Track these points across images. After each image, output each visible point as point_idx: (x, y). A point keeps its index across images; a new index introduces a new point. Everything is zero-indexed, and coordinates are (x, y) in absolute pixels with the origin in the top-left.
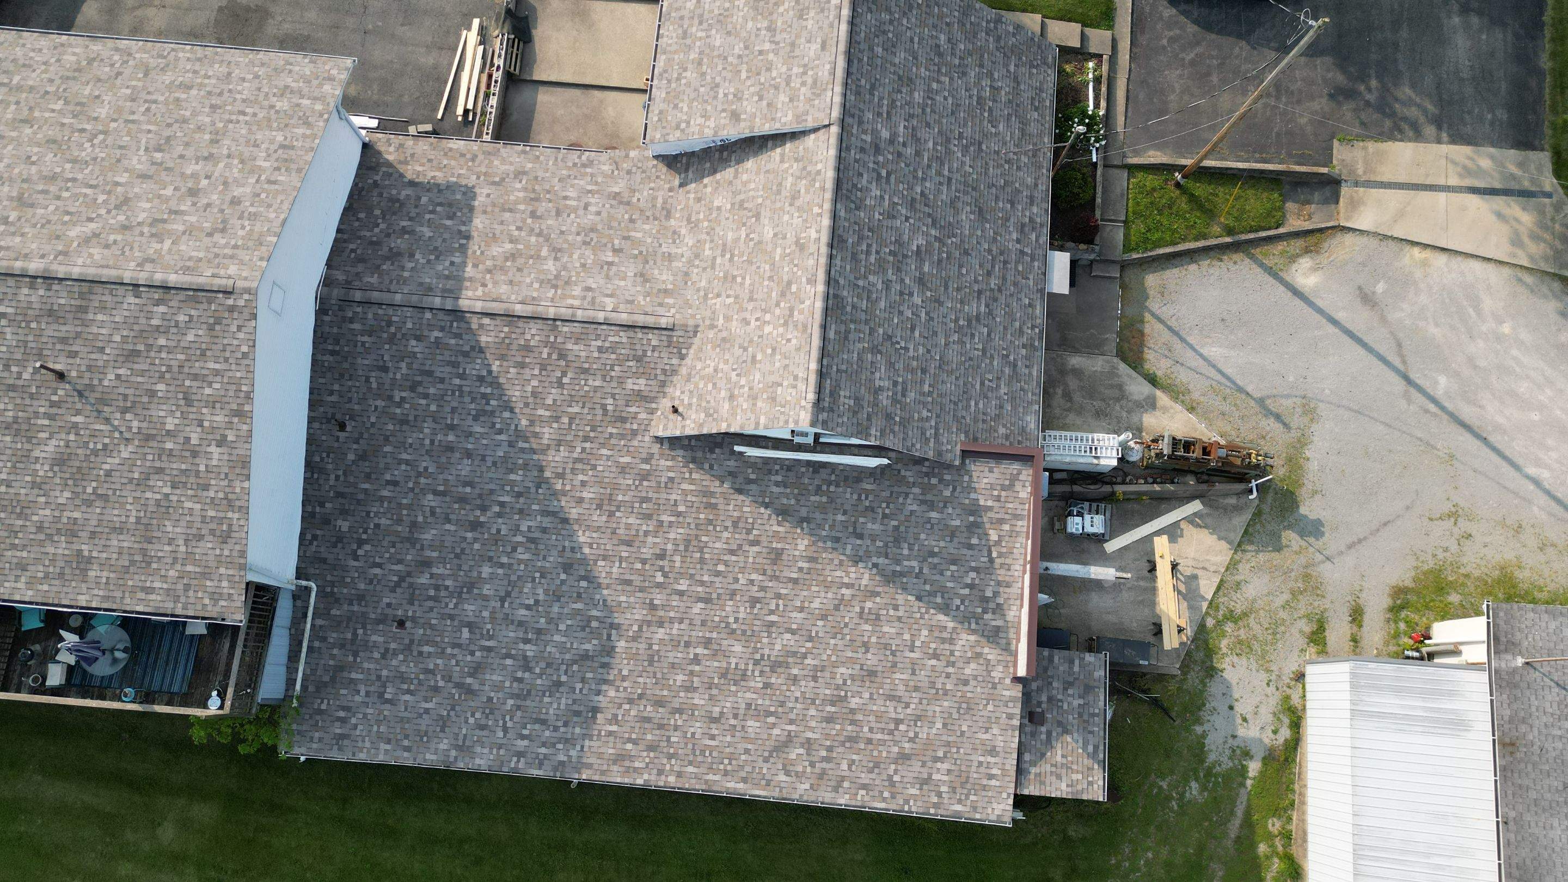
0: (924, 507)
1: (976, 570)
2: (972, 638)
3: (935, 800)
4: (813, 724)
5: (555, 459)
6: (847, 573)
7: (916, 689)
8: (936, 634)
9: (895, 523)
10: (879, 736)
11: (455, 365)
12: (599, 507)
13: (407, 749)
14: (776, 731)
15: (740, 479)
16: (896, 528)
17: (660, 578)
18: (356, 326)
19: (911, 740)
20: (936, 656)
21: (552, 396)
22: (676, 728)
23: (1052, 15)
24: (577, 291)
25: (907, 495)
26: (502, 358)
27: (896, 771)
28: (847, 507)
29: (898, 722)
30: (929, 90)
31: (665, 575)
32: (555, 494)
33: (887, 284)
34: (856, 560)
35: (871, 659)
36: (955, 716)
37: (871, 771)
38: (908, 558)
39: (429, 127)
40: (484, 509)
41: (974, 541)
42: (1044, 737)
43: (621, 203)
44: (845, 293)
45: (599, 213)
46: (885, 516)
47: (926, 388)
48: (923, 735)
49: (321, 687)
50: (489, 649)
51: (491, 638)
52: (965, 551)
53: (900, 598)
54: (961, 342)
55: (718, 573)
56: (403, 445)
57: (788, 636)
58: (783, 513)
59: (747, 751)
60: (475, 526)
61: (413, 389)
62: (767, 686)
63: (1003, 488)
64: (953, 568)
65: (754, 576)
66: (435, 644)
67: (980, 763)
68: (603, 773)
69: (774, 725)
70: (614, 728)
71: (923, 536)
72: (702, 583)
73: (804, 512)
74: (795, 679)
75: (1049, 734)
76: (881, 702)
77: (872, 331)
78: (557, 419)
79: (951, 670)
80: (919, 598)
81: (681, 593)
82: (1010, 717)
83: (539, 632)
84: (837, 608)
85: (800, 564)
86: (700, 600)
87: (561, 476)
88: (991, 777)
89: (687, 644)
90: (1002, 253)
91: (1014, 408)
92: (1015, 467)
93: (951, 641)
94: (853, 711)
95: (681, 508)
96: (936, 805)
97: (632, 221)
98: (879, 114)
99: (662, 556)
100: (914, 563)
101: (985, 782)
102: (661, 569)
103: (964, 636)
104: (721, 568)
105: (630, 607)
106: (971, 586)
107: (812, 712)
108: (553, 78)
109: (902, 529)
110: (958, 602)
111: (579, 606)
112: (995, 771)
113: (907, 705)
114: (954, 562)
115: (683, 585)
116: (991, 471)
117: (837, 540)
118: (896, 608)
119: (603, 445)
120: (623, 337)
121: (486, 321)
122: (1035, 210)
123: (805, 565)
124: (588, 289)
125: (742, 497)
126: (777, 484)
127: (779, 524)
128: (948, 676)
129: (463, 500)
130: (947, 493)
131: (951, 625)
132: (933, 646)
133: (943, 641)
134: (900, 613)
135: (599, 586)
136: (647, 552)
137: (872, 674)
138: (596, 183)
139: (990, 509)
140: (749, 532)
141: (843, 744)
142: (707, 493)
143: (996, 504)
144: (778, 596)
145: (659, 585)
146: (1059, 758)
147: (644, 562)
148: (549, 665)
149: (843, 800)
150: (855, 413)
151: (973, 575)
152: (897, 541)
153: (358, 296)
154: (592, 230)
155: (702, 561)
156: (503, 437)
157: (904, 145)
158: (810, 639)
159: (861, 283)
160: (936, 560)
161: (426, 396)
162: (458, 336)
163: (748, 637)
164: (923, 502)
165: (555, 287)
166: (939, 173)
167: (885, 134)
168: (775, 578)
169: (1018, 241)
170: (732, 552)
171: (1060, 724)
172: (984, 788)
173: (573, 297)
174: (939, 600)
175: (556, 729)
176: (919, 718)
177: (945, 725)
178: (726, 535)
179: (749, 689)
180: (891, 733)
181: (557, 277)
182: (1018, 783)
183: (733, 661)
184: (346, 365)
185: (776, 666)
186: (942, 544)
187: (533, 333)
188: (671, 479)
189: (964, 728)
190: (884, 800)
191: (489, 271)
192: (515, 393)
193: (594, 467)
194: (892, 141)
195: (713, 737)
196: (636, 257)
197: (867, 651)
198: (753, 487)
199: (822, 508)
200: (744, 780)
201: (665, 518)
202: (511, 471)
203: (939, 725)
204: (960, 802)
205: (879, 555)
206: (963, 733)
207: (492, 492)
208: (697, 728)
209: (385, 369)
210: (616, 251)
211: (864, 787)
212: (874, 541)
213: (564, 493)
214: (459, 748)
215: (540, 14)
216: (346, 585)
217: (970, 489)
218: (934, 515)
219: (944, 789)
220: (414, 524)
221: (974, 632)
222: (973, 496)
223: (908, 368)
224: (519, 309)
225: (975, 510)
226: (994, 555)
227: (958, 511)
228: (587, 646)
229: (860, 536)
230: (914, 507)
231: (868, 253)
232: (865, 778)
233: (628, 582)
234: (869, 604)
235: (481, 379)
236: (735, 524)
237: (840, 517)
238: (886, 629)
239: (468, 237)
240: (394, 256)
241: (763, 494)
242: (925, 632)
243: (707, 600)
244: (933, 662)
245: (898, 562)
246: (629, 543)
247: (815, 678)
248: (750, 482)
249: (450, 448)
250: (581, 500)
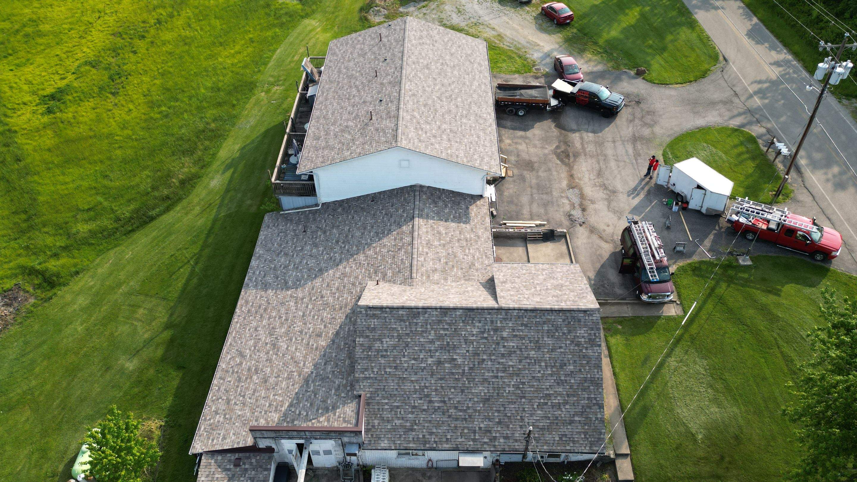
1: (307, 415)
3: (208, 418)
4: (248, 364)
5: (361, 257)
6: (309, 363)
7: (257, 400)
8: (280, 404)
10: (239, 390)
11: (395, 222)
12: (342, 274)
13: (261, 243)
16: (328, 377)
17: (313, 299)
19: (235, 403)
20: (270, 405)
21: (384, 250)
22: (255, 317)
24: (426, 250)
25: (343, 379)
26: (398, 234)
27: (223, 400)
28: (338, 357)
29: (244, 396)
30: (540, 361)
32: (348, 260)
33: (432, 342)
34: (315, 366)
35: (272, 380)
36: (243, 419)
37: (225, 390)
38: (314, 385)
39: (495, 213)
41: (320, 411)
42: (228, 467)
43: (470, 266)
45: (464, 259)
46: (333, 372)
47: (388, 370)
48: (237, 407)
49: (286, 218)
50: (293, 256)
51: (297, 255)
52: (316, 408)
53: (297, 386)
54: (415, 391)
55: (314, 317)
56: (366, 216)
57: (286, 346)
58: (337, 334)
59: (242, 343)
60: (337, 242)
61: (386, 214)
62: (267, 344)
63: (344, 418)
65: (311, 329)
66: (296, 242)
67: (219, 434)
68: (242, 298)
69: (250, 350)
70: (258, 298)
71: (324, 389)
72: (310, 313)
73: (337, 341)
74: (268, 353)
75: (229, 470)
76: (253, 387)
78: (376, 254)
79: (263, 413)
80: (296, 394)
81: (307, 307)
82: (238, 443)
83: (297, 268)
84: (295, 362)
85: (315, 345)
86: (304, 313)
87: (355, 260)
88: (213, 440)
89: (287, 313)
91: (389, 431)
92: (354, 421)
93: (276, 411)
94: (251, 377)
95: (340, 299)
96: (205, 420)
97: (462, 269)
99: (322, 297)
100: (312, 388)
102: (317, 298)
103: (278, 415)
105: (303, 292)
106: (300, 414)
107: (253, 362)
108: (529, 250)
109: (327, 380)
110: (293, 410)
111: (306, 277)
113: (250, 398)
114: (311, 404)
115: (310, 307)
116: (352, 411)
117: (324, 356)
118: (293, 385)
119: (366, 269)
120: (407, 264)
121: (411, 226)
122: (502, 440)
124: (427, 253)
125: (344, 318)
126: (349, 328)
127: (332, 333)
129: (347, 236)
130: (343, 395)
131: (283, 409)
132: (275, 404)
133: (276, 407)
134: (290, 387)
135: (312, 281)
136: (324, 292)
137: (266, 381)
138: (478, 259)
140: (330, 323)
141: (238, 377)
142: (346, 305)
143: (337, 416)
144: (302, 340)
146: (217, 476)
147: (320, 292)
148: (285, 273)
149: (215, 381)
150: (368, 328)
152: (322, 379)
154: (455, 257)
155: (319, 310)
156: (369, 241)
157: (504, 346)
158: (283, 355)
159: (429, 326)
160: (312, 397)
161: (383, 218)
162: (405, 221)
163: (287, 333)
164: (339, 386)
165: (427, 244)
166: (498, 370)
167: (505, 334)
168: (310, 336)
169: (480, 428)
171: (233, 476)
172: (209, 438)
173: (423, 249)
174: (295, 402)
175: (261, 281)
176: (244, 404)
177: (239, 416)
178: (329, 316)
179: (266, 338)
180: (240, 394)
181: (432, 245)
182: (207, 452)
183: (278, 330)
185: (274, 345)
186: (320, 398)
187: (408, 239)
190: (212, 397)
191: (432, 226)
192: (385, 241)
193: (357, 269)
195: (249, 330)
196: (444, 268)
197: (275, 377)
198: (348, 320)
199: (339, 346)
200: (231, 344)
201: (337, 294)
202: (357, 246)
203: (240, 413)
204: (205, 429)
205: (317, 373)
206: (234, 424)
207: (349, 243)
208: (254, 324)
209: (392, 206)
210: (446, 263)
211: (219, 389)
212: (323, 370)
213: (348, 263)
214: (259, 256)
215: (557, 244)
216: (319, 215)
217: (344, 404)
218: (333, 391)
219: (212, 421)
220: (339, 226)
221: (279, 420)
222: (341, 406)
223: (395, 357)
224: (416, 234)
225: (335, 408)
226: (313, 421)
227: (334, 401)
228: (290, 282)
229: (325, 364)
230: (337, 382)
231: (444, 329)
232: (223, 388)
233: (313, 289)
234: (295, 374)
235: (390, 230)
236: (333, 318)
237: (334, 355)
238: (284, 383)
239: (446, 221)
240: (435, 203)
241: (345, 324)
242: (281, 399)
243: (303, 316)
244: (267, 405)
245: (313, 382)
246: (328, 286)
247: (267, 360)
249: (365, 228)
250: (345, 268)
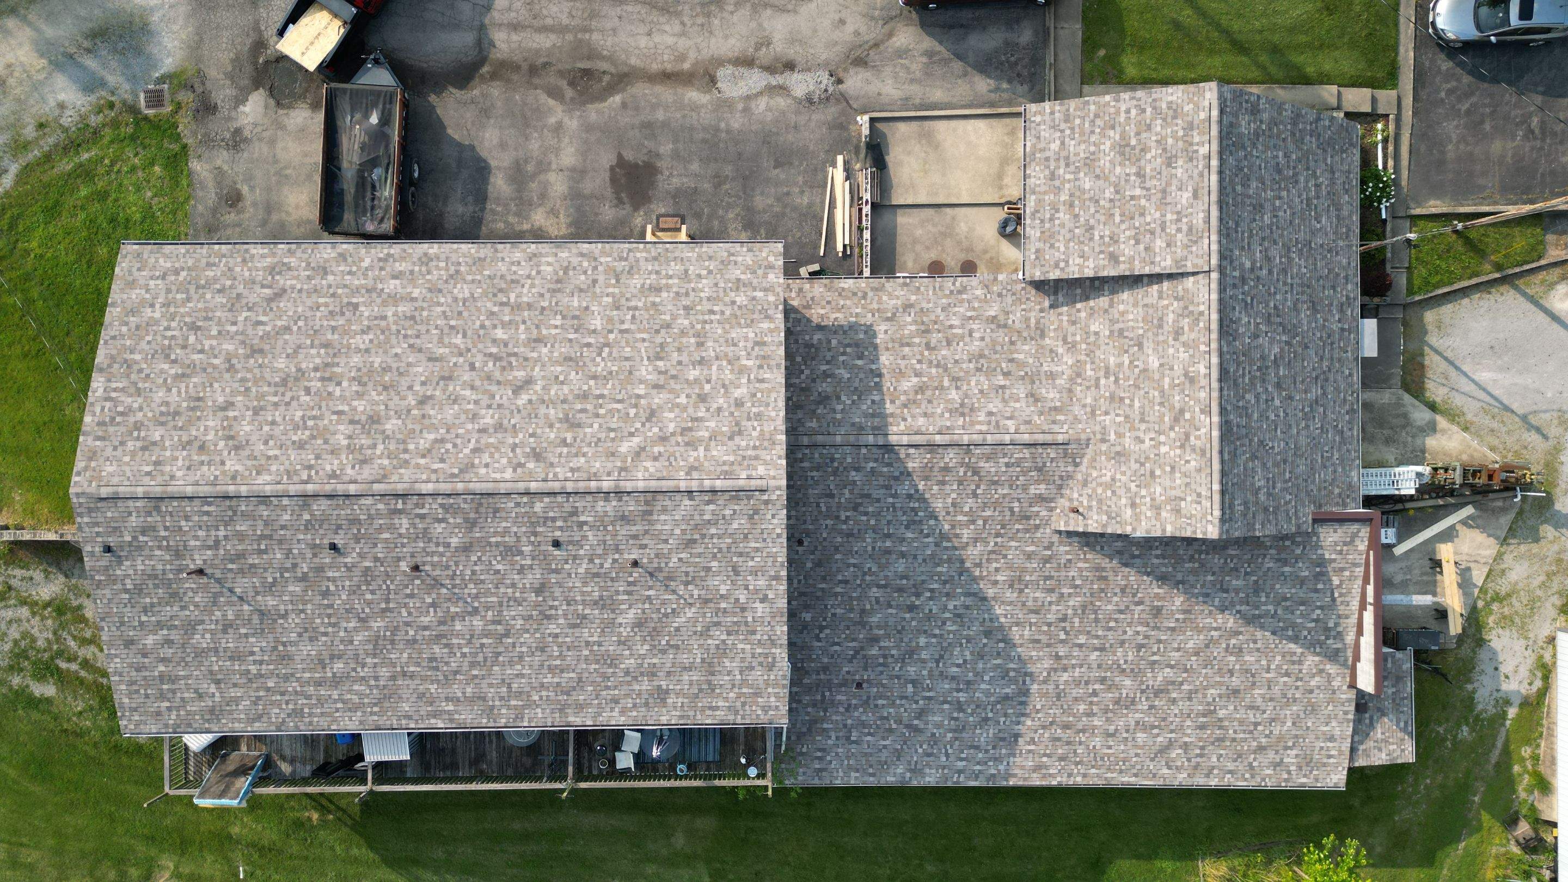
0: (1279, 564)
1: (1321, 608)
2: (1317, 659)
3: (1286, 776)
4: (1189, 731)
5: (973, 553)
6: (1216, 620)
7: (1271, 700)
8: (1288, 658)
9: (1255, 578)
10: (1242, 736)
11: (888, 487)
12: (1011, 586)
13: (873, 775)
14: (1160, 739)
15: (1126, 556)
16: (1256, 582)
17: (1063, 636)
18: (806, 464)
19: (1267, 736)
20: (1287, 674)
21: (968, 505)
22: (1080, 743)
23: (1346, 82)
24: (982, 417)
25: (1265, 556)
26: (926, 478)
27: (1255, 759)
28: (1216, 569)
29: (1256, 724)
30: (1275, 209)
31: (1067, 633)
32: (975, 580)
33: (1257, 397)
34: (1222, 609)
35: (1235, 681)
36: (1302, 716)
37: (1235, 761)
38: (1265, 604)
39: (816, 267)
40: (918, 595)
41: (1320, 586)
42: (1367, 721)
43: (999, 326)
44: (1232, 417)
45: (982, 339)
46: (1246, 574)
47: (1287, 476)
48: (1276, 732)
49: (800, 736)
50: (930, 698)
51: (930, 690)
52: (1312, 595)
53: (1259, 634)
54: (1307, 426)
55: (1110, 629)
56: (850, 553)
57: (1168, 670)
58: (1163, 579)
59: (1137, 755)
60: (911, 608)
61: (855, 509)
62: (1151, 707)
63: (1345, 544)
64: (1302, 608)
65: (1139, 629)
66: (887, 698)
67: (1322, 748)
68: (1025, 779)
69: (1158, 735)
70: (1032, 747)
71: (1278, 586)
72: (1097, 637)
73: (1179, 577)
74: (1174, 701)
75: (1371, 718)
76: (1243, 711)
77: (1251, 441)
78: (973, 522)
79: (1299, 683)
80: (1274, 633)
81: (1080, 646)
82: (1346, 713)
83: (968, 683)
84: (1207, 646)
85: (1177, 616)
86: (1096, 649)
87: (979, 565)
88: (1330, 757)
89: (1087, 683)
90: (1329, 336)
91: (1344, 468)
92: (1355, 527)
93: (1300, 662)
94: (1220, 720)
95: (1078, 582)
96: (1286, 780)
97: (1012, 343)
98: (1243, 248)
99: (1064, 619)
100: (1271, 607)
101: (1325, 760)
102: (1064, 629)
103: (1311, 658)
104: (1112, 624)
105: (1040, 659)
106: (1316, 621)
107: (1188, 723)
108: (910, 202)
109: (1261, 582)
110: (1306, 633)
111: (999, 661)
112: (1333, 753)
113: (1264, 712)
114: (1303, 604)
115: (1082, 639)
116: (1335, 532)
117: (1207, 595)
118: (1255, 642)
119: (1012, 539)
120: (1027, 453)
121: (912, 451)
122: (1349, 287)
123: (1181, 616)
124: (990, 414)
125: (1128, 570)
126: (1157, 557)
127: (1159, 587)
128: (1297, 688)
129: (900, 590)
130: (1298, 552)
131: (1299, 650)
132: (1285, 667)
133: (1293, 663)
134: (1259, 645)
135: (1014, 645)
136: (1051, 617)
137: (1236, 692)
138: (974, 309)
139: (1334, 560)
140: (1134, 595)
141: (1213, 744)
142: (1099, 569)
143: (1339, 557)
144: (1160, 641)
145: (1062, 641)
146: (1379, 736)
147: (1049, 625)
148: (978, 706)
149: (1213, 782)
150: (1245, 515)
151: (1318, 612)
152: (1256, 592)
153: (805, 440)
154: (982, 356)
155: (1097, 620)
156: (930, 539)
157: (1261, 268)
158: (1186, 671)
159: (1241, 404)
160: (1288, 603)
161: (866, 514)
162: (889, 465)
163: (1135, 673)
164: (1278, 560)
165: (963, 415)
166: (1285, 284)
167: (1248, 265)
168: (1156, 628)
169: (1340, 321)
170: (1121, 612)
171: (1379, 709)
172: (1324, 765)
173: (980, 423)
174: (1290, 633)
175: (987, 751)
176: (1273, 720)
177: (1294, 724)
178: (1116, 599)
179: (1137, 711)
180: (1251, 732)
181: (962, 405)
182: (1351, 759)
183: (1124, 692)
184: (800, 495)
185: (1157, 693)
186: (1293, 591)
187: (951, 457)
188: (1069, 561)
189: (1309, 724)
190: (1246, 780)
191: (905, 406)
192: (938, 505)
193: (1005, 556)
194: (1252, 270)
195: (1110, 747)
196: (1023, 378)
197: (1232, 675)
198: (1138, 561)
199: (1194, 572)
200: (1136, 775)
201: (1065, 591)
202: (938, 565)
203: (1289, 724)
204: (1305, 776)
205: (1241, 603)
206: (1308, 728)
207: (923, 582)
208: (1097, 742)
209: (831, 496)
210: (1006, 374)
211: (1230, 772)
212: (1237, 593)
213: (982, 578)
214: (912, 771)
215: (890, 139)
216: (813, 661)
217: (1317, 546)
218: (1287, 569)
219: (1293, 768)
220: (863, 611)
221: (1318, 654)
222: (1319, 552)
223: (1276, 465)
224: (938, 439)
225: (1322, 562)
226: (1336, 595)
227: (1307, 564)
228: (1007, 690)
229: (1227, 591)
230: (1271, 565)
231: (1244, 375)
232: (1230, 766)
233: (1038, 641)
234: (1233, 641)
235: (910, 496)
236: (1123, 591)
237: (1210, 578)
238: (1247, 658)
239: (880, 375)
240: (824, 400)
241: (1145, 565)
242: (1279, 658)
243: (1102, 649)
244: (1286, 679)
245: (1257, 608)
246: (1036, 612)
247: (1190, 699)
248: (1134, 557)
249: (888, 552)
250: (996, 583)
